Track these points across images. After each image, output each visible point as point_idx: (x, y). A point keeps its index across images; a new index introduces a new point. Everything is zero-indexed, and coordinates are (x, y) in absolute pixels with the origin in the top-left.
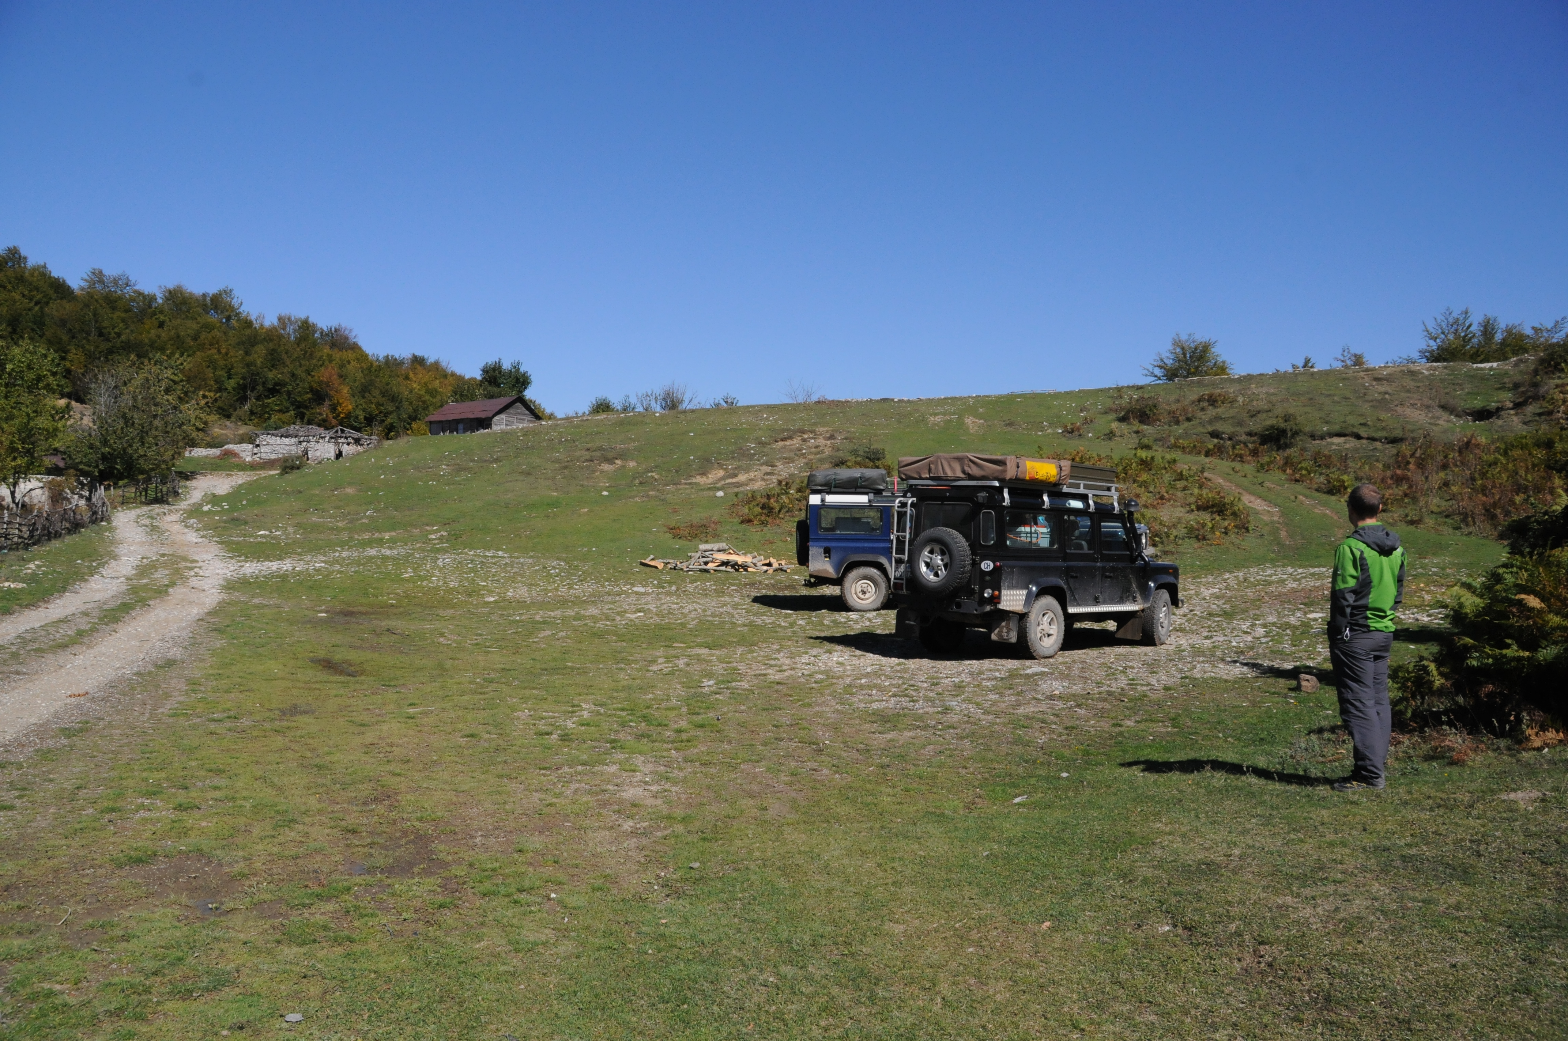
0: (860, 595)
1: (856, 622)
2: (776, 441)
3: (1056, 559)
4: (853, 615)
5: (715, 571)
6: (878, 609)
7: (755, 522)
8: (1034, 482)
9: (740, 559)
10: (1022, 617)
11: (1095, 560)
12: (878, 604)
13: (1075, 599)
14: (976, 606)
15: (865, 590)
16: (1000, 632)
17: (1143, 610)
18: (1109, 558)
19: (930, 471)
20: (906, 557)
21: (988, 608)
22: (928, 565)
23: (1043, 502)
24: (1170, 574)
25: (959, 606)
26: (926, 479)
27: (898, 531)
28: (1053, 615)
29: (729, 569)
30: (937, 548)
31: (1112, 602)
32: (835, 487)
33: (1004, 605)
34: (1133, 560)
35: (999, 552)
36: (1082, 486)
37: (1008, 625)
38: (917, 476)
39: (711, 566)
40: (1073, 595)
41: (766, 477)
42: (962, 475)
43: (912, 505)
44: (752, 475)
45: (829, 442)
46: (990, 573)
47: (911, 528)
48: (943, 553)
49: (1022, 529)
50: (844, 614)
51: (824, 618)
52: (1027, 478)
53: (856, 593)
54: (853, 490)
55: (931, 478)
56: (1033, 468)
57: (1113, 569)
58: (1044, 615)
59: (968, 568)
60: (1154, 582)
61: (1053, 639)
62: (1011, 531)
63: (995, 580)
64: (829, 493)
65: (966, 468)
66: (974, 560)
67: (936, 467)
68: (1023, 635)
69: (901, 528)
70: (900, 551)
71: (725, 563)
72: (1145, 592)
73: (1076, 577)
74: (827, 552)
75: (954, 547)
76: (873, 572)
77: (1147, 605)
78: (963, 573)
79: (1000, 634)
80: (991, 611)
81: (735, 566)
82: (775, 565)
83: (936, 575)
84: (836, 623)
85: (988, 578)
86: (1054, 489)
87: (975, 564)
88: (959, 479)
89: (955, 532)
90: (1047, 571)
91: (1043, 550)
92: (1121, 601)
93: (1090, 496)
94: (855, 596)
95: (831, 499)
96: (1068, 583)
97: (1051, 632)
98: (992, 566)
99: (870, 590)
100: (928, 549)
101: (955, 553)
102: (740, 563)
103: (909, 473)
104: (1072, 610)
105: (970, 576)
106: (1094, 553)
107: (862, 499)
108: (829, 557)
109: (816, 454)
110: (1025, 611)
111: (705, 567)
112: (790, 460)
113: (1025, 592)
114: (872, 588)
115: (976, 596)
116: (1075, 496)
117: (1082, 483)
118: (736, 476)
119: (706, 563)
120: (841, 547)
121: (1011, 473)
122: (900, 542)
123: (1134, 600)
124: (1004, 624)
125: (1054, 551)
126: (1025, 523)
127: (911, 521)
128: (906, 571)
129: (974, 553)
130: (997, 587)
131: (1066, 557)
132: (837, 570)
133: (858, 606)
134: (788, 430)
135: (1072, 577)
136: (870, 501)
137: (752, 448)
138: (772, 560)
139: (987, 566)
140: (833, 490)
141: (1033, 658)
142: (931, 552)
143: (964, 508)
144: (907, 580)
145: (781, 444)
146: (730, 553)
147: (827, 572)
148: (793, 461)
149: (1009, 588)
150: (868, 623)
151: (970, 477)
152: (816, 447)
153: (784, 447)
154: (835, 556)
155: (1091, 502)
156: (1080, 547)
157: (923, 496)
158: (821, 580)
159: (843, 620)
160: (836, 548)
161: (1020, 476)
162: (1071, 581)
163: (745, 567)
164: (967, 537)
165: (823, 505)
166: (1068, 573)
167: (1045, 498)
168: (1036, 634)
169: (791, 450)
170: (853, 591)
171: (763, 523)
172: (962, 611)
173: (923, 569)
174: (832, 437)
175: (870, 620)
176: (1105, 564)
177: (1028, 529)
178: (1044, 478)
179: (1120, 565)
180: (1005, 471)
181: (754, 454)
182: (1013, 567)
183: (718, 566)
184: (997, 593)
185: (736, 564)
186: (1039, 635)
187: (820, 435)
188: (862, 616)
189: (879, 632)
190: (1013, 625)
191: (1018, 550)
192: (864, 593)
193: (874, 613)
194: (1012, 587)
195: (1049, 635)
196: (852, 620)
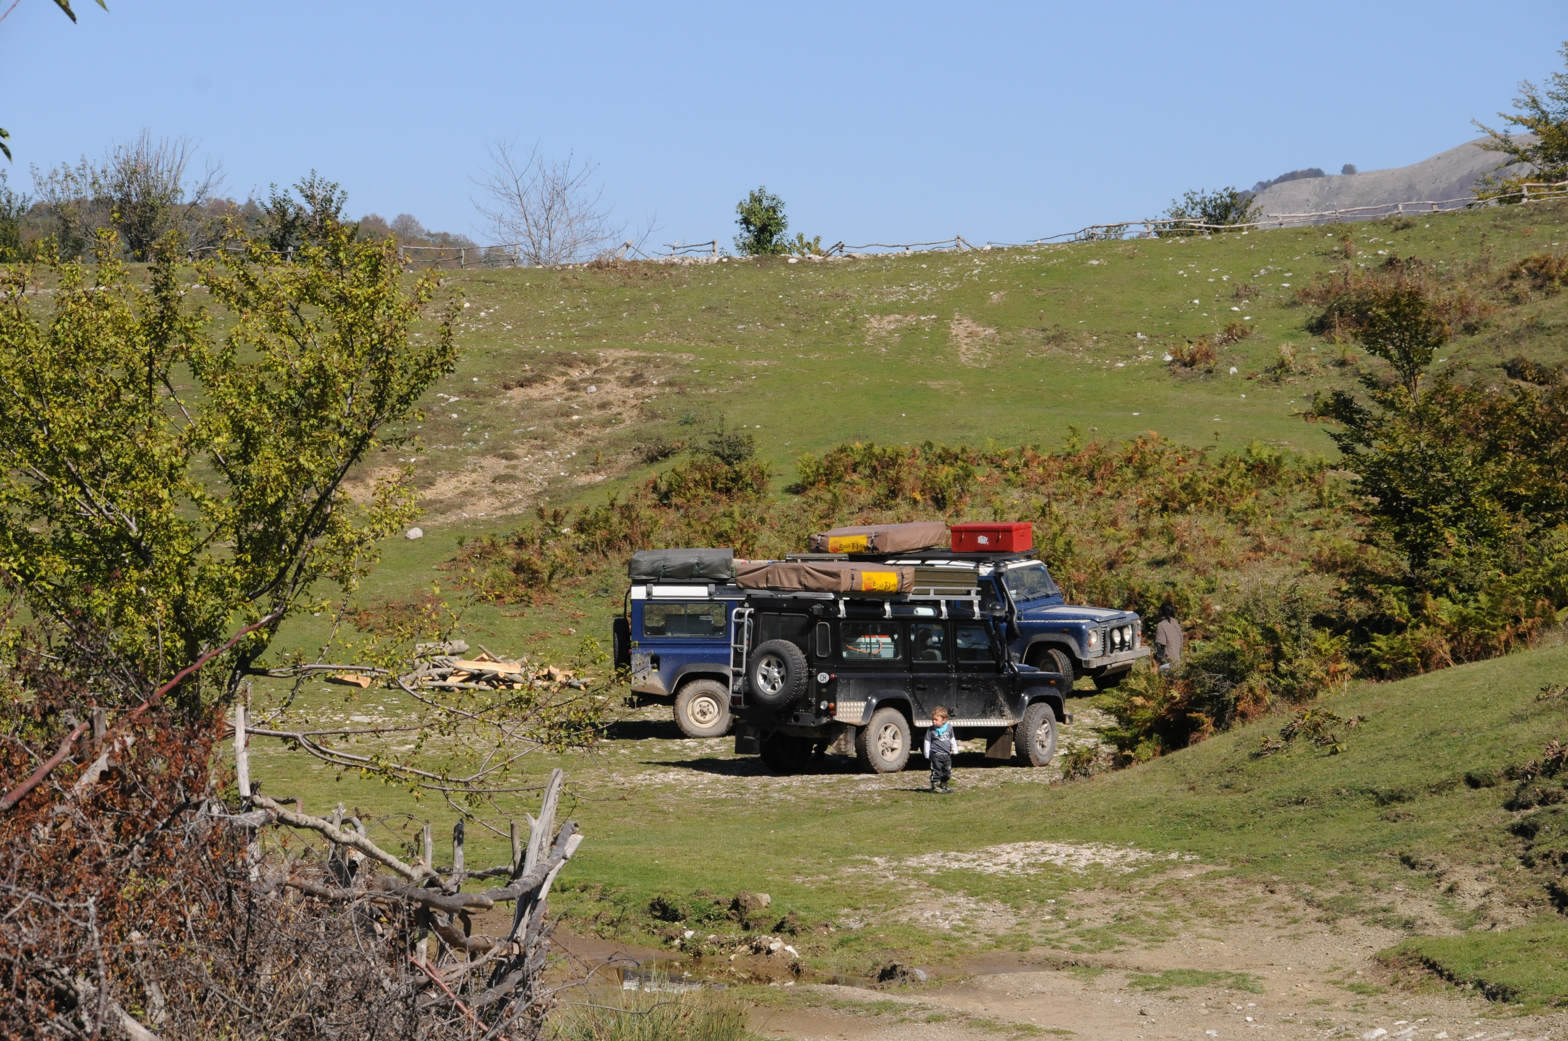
0: (699, 717)
1: (694, 749)
2: (507, 387)
3: (901, 670)
4: (689, 742)
5: (460, 688)
6: (723, 735)
7: (508, 599)
8: (871, 592)
9: (501, 669)
10: (860, 730)
11: (947, 670)
12: (723, 728)
13: (924, 712)
14: (814, 719)
15: (705, 710)
16: (839, 744)
17: (1015, 727)
18: (969, 668)
19: (767, 580)
20: (743, 670)
21: (825, 720)
22: (765, 677)
23: (885, 611)
24: (1051, 686)
25: (797, 719)
26: (764, 589)
27: (736, 643)
28: (896, 729)
29: (483, 685)
30: (774, 660)
31: (971, 715)
32: (665, 576)
33: (840, 717)
34: (1000, 670)
35: (835, 664)
36: (932, 592)
37: (845, 737)
38: (754, 585)
39: (452, 681)
40: (921, 708)
41: (498, 487)
42: (799, 586)
43: (750, 615)
44: (466, 480)
45: (630, 392)
46: (826, 685)
47: (748, 640)
48: (779, 666)
49: (862, 640)
50: (678, 741)
51: (652, 746)
52: (864, 589)
53: (693, 714)
54: (687, 580)
55: (769, 589)
56: (869, 579)
57: (971, 681)
58: (886, 728)
59: (804, 680)
60: (1029, 694)
61: (896, 754)
62: (850, 643)
63: (830, 692)
64: (658, 583)
65: (803, 580)
66: (810, 672)
67: (774, 577)
68: (862, 748)
69: (739, 640)
70: (738, 663)
71: (476, 677)
72: (1016, 705)
73: (924, 689)
74: (656, 661)
75: (789, 659)
76: (714, 686)
77: (1018, 721)
78: (799, 685)
79: (838, 748)
80: (827, 725)
81: (494, 680)
82: (560, 677)
83: (774, 688)
84: (668, 751)
85: (824, 690)
86: (897, 597)
87: (811, 676)
88: (795, 590)
89: (791, 644)
90: (889, 683)
91: (886, 662)
92: (984, 715)
93: (943, 602)
94: (692, 719)
95: (661, 591)
96: (914, 695)
97: (895, 746)
98: (828, 678)
99: (711, 709)
100: (765, 661)
101: (791, 665)
102: (501, 676)
103: (747, 582)
104: (919, 723)
105: (807, 689)
106: (949, 663)
107: (701, 592)
108: (658, 668)
109: (603, 426)
110: (863, 723)
111: (441, 683)
112: (544, 441)
113: (863, 704)
114: (714, 708)
115: (813, 708)
116: (925, 604)
117: (932, 589)
118: (429, 483)
119: (444, 677)
120: (673, 655)
121: (845, 585)
122: (738, 654)
123: (1002, 715)
124: (842, 736)
125: (899, 662)
126: (864, 633)
127: (749, 632)
128: (744, 684)
129: (810, 665)
130: (833, 699)
131: (912, 668)
132: (669, 685)
133: (696, 732)
134: (532, 356)
135: (919, 689)
136: (710, 594)
137: (453, 407)
138: (554, 670)
139: (823, 678)
140: (662, 580)
141: (874, 772)
142: (768, 665)
143: (801, 618)
144: (746, 694)
145: (518, 394)
146: (483, 659)
147: (656, 688)
148: (553, 445)
149: (845, 700)
150: (708, 751)
151: (807, 589)
152: (603, 406)
153: (527, 405)
154: (665, 666)
155: (944, 609)
156: (934, 657)
157: (760, 605)
158: (646, 699)
159: (677, 748)
160: (667, 656)
161: (855, 587)
162: (918, 693)
163: (509, 683)
164: (803, 649)
165: (650, 598)
166: (914, 685)
167: (887, 607)
168: (876, 747)
169: (544, 415)
170: (689, 712)
171: (523, 601)
172: (799, 724)
173: (761, 681)
174: (636, 380)
175: (711, 747)
176: (961, 675)
177: (868, 640)
178: (883, 588)
179: (981, 676)
180: (839, 583)
181: (462, 425)
182: (849, 679)
183: (463, 681)
184: (832, 704)
185: (496, 677)
186: (881, 749)
187: (610, 370)
188: (702, 743)
189: (721, 758)
190: (851, 736)
191: (855, 662)
192: (704, 714)
193: (717, 740)
194: (848, 699)
195: (893, 750)
196: (689, 748)
